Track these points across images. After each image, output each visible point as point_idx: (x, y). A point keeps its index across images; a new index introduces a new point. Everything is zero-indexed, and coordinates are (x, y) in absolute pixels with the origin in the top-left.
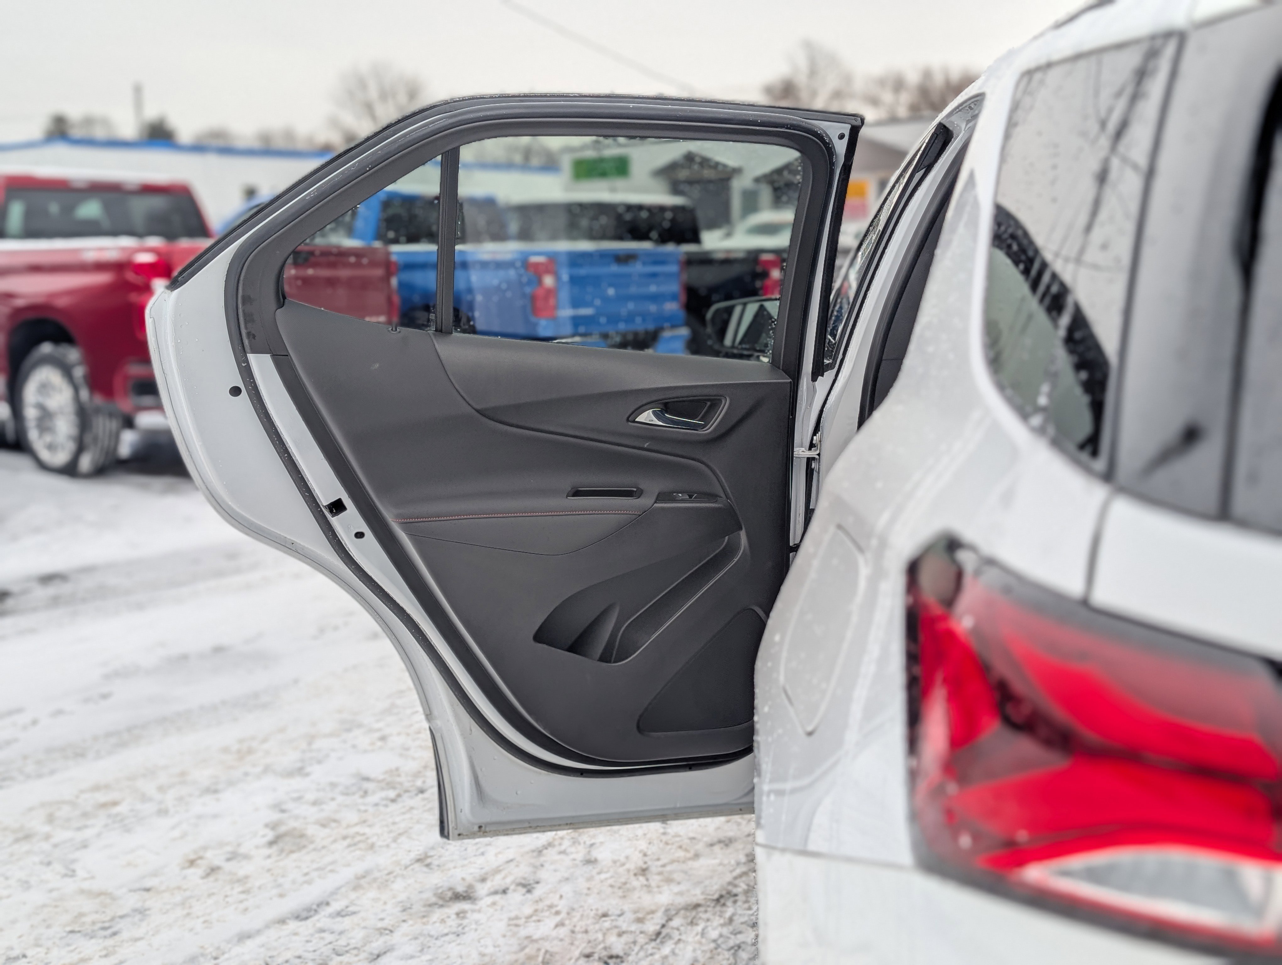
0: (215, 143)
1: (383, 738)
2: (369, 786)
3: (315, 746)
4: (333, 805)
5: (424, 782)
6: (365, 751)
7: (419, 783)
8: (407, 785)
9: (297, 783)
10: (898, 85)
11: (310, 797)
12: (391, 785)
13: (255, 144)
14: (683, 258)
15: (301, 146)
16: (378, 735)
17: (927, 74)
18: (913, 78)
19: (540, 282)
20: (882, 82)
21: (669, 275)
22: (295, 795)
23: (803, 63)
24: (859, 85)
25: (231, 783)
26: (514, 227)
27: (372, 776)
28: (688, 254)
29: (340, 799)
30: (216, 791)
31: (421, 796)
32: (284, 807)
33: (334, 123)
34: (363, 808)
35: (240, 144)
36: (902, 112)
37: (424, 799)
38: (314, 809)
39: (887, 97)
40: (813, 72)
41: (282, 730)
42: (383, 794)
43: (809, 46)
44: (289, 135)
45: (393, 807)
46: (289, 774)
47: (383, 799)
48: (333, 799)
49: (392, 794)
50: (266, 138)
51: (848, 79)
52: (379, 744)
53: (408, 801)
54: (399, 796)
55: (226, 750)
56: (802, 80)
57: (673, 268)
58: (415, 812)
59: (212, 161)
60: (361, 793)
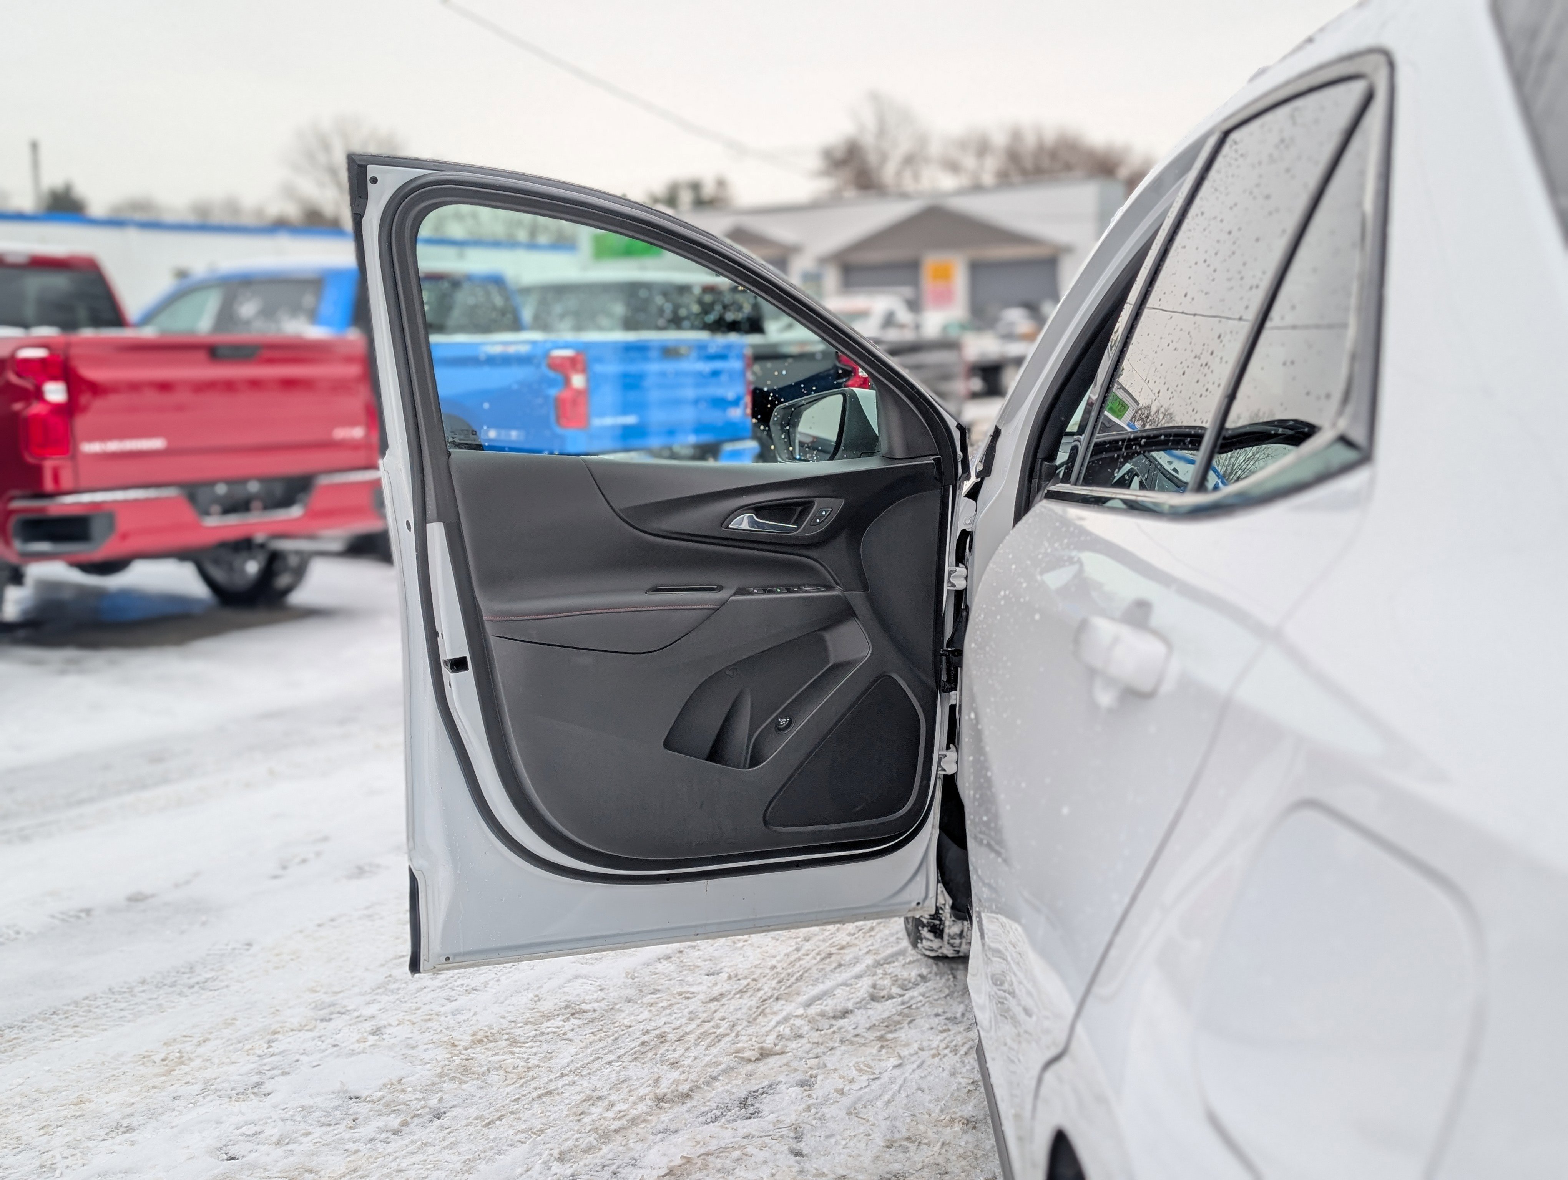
0: (138, 216)
1: (377, 1031)
2: (362, 1109)
3: (277, 1047)
4: (307, 1144)
5: (441, 1100)
6: (353, 1053)
7: (433, 1102)
8: (416, 1105)
9: (252, 1108)
10: (983, 148)
11: (273, 1131)
12: (392, 1108)
13: (191, 219)
14: (749, 352)
15: (247, 220)
16: (368, 1026)
17: (1016, 135)
18: (1000, 139)
19: (567, 382)
20: (963, 144)
21: (731, 374)
22: (250, 1130)
23: (870, 122)
24: (935, 149)
25: (152, 1114)
26: (527, 314)
27: (364, 1094)
28: (754, 346)
29: (317, 1132)
30: (129, 1129)
31: (437, 1122)
32: (232, 1151)
33: (289, 191)
34: (352, 1146)
35: (169, 218)
36: (988, 179)
37: (442, 1128)
38: (280, 1151)
39: (969, 162)
40: (882, 131)
41: (229, 1023)
42: (381, 1122)
43: (875, 98)
44: (233, 207)
45: (397, 1143)
46: (241, 1095)
47: (381, 1131)
48: (307, 1134)
49: (394, 1122)
50: (202, 210)
51: (923, 140)
52: (372, 1039)
53: (419, 1133)
54: (405, 1124)
55: (145, 1059)
56: (869, 140)
57: (736, 365)
58: (430, 1150)
59: (133, 236)
60: (349, 1122)
